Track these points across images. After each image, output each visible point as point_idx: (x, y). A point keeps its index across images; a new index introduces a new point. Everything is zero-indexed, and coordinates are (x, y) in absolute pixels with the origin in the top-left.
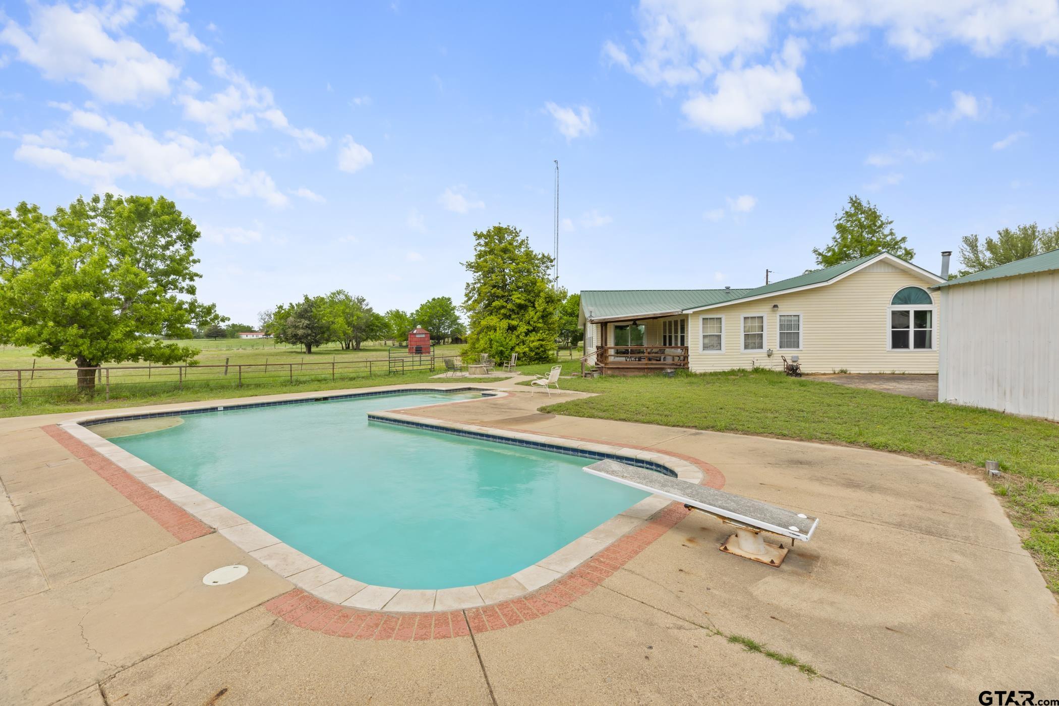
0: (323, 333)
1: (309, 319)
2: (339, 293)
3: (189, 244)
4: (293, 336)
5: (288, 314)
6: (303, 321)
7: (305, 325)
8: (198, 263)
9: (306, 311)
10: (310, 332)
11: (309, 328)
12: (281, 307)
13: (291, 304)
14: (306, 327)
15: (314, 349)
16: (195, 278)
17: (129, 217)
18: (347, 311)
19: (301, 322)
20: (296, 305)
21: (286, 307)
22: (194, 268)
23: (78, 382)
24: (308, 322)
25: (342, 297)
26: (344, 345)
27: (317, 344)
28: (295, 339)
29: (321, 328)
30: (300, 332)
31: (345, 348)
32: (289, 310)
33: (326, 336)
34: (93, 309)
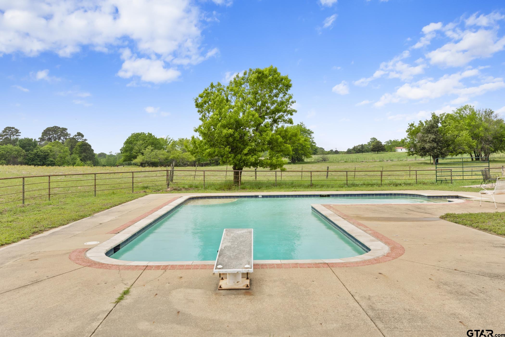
0: (449, 145)
1: (436, 133)
2: (465, 108)
3: (286, 92)
4: (421, 150)
5: (417, 131)
6: (430, 135)
7: (431, 139)
8: (295, 103)
9: (432, 127)
10: (435, 145)
11: (435, 142)
12: (412, 125)
13: (420, 121)
14: (433, 141)
15: (440, 161)
16: (294, 113)
17: (254, 81)
18: (473, 123)
19: (428, 136)
20: (425, 122)
21: (417, 124)
22: (293, 107)
23: (234, 178)
24: (434, 137)
25: (468, 112)
26: (474, 156)
27: (444, 155)
28: (423, 152)
29: (447, 141)
30: (427, 146)
31: (474, 159)
32: (419, 127)
33: (451, 148)
34: (235, 137)
